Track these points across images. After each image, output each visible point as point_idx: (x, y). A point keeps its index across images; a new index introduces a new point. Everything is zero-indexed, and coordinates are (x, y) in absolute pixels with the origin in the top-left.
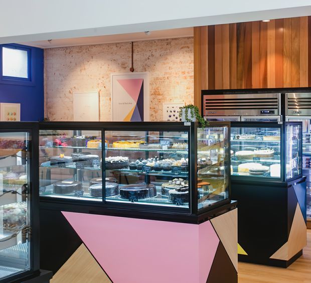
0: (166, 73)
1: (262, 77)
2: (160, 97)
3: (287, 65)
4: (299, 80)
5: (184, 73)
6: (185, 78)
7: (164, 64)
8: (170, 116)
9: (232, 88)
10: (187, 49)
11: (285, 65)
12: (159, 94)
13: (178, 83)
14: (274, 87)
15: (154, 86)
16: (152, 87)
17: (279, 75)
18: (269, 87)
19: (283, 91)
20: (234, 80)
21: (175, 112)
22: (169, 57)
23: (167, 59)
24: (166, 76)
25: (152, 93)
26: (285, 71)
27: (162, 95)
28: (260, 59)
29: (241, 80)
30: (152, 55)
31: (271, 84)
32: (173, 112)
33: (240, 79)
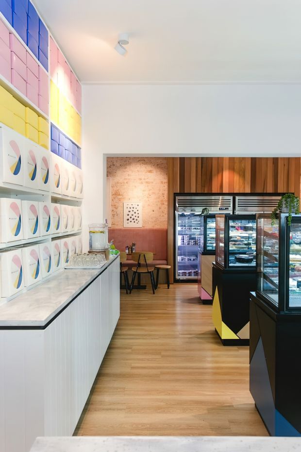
0: (125, 179)
1: (219, 185)
2: (120, 197)
3: (236, 178)
4: (244, 188)
5: (141, 179)
6: (142, 183)
7: (124, 172)
8: (129, 212)
9: (198, 192)
10: (144, 162)
11: (235, 178)
12: (120, 195)
13: (135, 187)
14: (228, 192)
15: (115, 188)
16: (113, 190)
17: (231, 184)
18: (224, 192)
19: (234, 195)
20: (199, 186)
21: (133, 208)
22: (128, 167)
23: (126, 168)
24: (125, 181)
25: (114, 193)
26: (235, 182)
27: (122, 195)
28: (218, 173)
29: (205, 187)
30: (114, 165)
31: (225, 190)
32: (132, 208)
33: (203, 186)
